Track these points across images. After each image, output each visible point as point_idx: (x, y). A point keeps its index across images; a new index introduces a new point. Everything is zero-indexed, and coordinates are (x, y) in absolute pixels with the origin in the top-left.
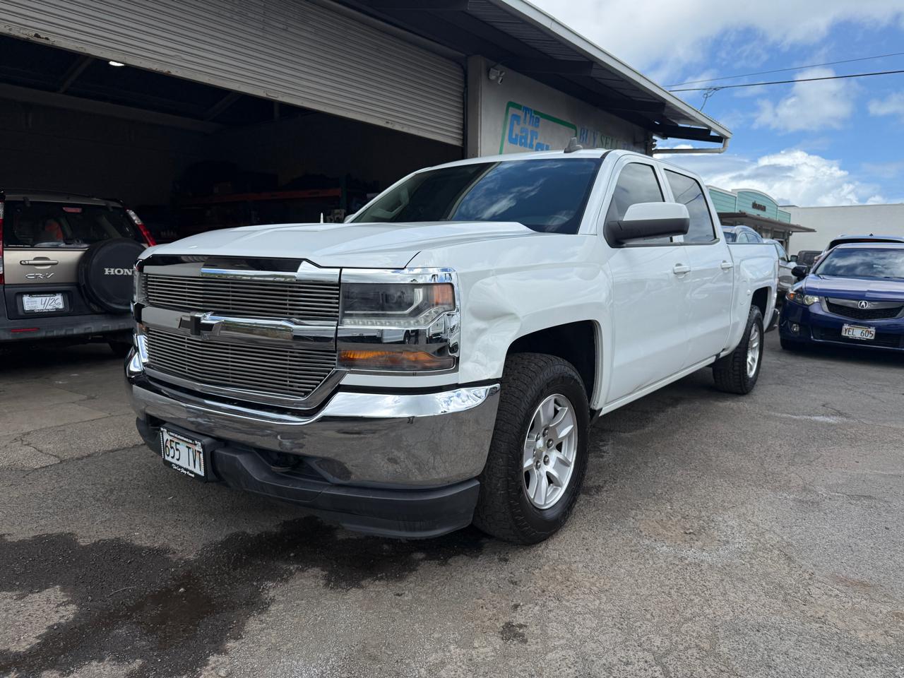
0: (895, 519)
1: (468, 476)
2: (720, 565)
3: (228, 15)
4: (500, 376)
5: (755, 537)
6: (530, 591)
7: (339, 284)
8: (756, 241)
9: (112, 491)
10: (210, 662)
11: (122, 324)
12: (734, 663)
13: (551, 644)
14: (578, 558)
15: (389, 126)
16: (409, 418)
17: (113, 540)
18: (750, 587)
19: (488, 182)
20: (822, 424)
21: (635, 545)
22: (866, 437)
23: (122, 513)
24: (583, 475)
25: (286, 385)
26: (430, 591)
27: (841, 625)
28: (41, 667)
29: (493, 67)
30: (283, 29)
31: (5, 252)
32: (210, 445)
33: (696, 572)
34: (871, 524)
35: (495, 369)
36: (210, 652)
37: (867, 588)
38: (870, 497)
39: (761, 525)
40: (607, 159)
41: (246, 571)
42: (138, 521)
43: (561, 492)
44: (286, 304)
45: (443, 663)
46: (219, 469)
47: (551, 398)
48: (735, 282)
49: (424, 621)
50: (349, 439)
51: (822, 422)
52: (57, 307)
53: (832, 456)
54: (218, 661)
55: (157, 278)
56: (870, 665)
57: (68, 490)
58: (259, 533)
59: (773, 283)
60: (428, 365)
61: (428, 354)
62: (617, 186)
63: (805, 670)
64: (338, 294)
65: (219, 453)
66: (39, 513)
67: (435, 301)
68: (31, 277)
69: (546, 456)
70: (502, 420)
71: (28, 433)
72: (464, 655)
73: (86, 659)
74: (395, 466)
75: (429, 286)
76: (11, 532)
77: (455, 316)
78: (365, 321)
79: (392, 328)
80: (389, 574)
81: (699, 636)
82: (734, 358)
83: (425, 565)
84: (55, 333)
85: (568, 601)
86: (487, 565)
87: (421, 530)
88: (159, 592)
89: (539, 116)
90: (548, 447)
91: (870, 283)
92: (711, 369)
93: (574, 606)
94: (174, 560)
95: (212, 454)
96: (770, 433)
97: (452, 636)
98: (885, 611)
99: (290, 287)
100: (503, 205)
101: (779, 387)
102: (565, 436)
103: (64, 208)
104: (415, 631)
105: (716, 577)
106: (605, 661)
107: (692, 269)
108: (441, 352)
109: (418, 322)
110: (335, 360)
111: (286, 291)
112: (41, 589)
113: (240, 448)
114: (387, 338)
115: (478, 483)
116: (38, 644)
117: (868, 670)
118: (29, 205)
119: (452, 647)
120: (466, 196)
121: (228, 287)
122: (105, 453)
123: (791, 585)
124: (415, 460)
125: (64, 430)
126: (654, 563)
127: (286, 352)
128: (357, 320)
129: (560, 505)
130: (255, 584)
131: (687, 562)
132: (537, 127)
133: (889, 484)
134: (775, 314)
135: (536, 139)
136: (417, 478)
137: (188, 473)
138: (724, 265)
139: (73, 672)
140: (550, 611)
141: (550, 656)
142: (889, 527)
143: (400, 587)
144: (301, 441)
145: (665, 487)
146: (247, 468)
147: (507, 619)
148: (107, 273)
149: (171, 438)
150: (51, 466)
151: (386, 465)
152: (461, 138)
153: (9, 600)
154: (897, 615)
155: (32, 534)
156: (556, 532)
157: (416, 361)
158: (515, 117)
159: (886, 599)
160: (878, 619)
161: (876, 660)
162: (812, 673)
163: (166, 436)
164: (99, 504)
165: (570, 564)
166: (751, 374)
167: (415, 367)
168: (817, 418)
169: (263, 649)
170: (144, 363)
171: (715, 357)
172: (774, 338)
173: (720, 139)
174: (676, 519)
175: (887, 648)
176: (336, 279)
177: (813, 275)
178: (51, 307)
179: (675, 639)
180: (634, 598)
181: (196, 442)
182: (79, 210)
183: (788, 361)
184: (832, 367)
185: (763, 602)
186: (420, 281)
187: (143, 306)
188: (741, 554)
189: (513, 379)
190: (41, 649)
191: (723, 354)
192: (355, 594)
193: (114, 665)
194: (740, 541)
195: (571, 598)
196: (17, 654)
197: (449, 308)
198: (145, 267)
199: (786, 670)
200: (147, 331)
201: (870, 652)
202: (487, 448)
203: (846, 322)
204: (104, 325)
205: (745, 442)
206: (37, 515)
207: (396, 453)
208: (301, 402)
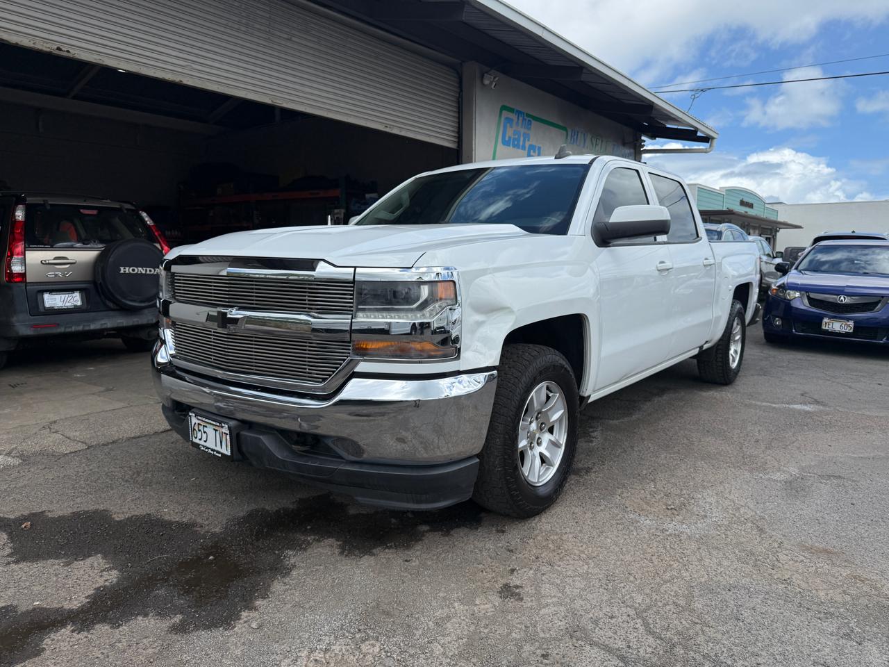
0: (861, 495)
1: (468, 454)
2: (697, 536)
3: (236, 26)
4: (497, 364)
5: (731, 511)
6: (525, 558)
7: (354, 281)
8: (741, 239)
9: (138, 473)
10: (242, 617)
11: (135, 320)
12: (706, 617)
13: (544, 602)
14: (568, 530)
15: (388, 130)
16: (415, 401)
17: (145, 516)
18: (724, 554)
19: (484, 186)
20: (799, 412)
21: (621, 519)
22: (840, 424)
23: (151, 493)
24: (573, 456)
25: (305, 373)
26: (435, 557)
27: (804, 585)
28: (93, 621)
29: (487, 73)
30: (288, 39)
31: (26, 252)
32: (236, 427)
33: (675, 542)
34: (838, 500)
35: (492, 357)
36: (241, 609)
37: (831, 555)
38: (839, 477)
39: (737, 502)
40: (594, 164)
41: (268, 542)
42: (165, 499)
43: (553, 471)
44: (305, 300)
45: (448, 618)
46: (244, 449)
47: (543, 385)
48: (717, 278)
49: (430, 583)
50: (359, 421)
51: (799, 410)
52: (75, 303)
53: (807, 441)
54: (249, 616)
55: (183, 277)
56: (827, 618)
57: (98, 472)
58: (277, 509)
59: (755, 279)
60: (433, 353)
61: (434, 344)
62: (604, 190)
63: (770, 622)
64: (353, 291)
65: (244, 435)
66: (74, 493)
67: (439, 296)
68: (51, 275)
69: (539, 438)
70: (499, 404)
71: (55, 422)
72: (467, 610)
73: (132, 614)
74: (403, 445)
75: (433, 283)
76: (51, 509)
77: (456, 311)
78: (377, 314)
79: (400, 321)
80: (397, 544)
81: (676, 595)
82: (717, 350)
83: (430, 536)
84: (74, 329)
85: (559, 566)
86: (486, 536)
87: (427, 502)
88: (191, 560)
89: (531, 119)
90: (541, 430)
91: (850, 279)
92: (695, 361)
93: (564, 570)
94: (202, 533)
95: (238, 435)
96: (750, 420)
97: (456, 595)
98: (844, 574)
99: (309, 284)
100: (499, 206)
101: (761, 378)
102: (556, 420)
103: (81, 211)
104: (423, 591)
105: (694, 545)
106: (592, 615)
107: (675, 266)
108: (444, 342)
109: (423, 315)
110: (349, 350)
111: (305, 288)
112: (85, 557)
113: (264, 430)
114: (394, 331)
115: (478, 460)
116: (88, 602)
117: (825, 622)
118: (48, 208)
119: (456, 604)
120: (463, 198)
121: (253, 285)
122: (129, 439)
123: (762, 552)
124: (421, 440)
125: (88, 419)
126: (638, 534)
127: (306, 342)
128: (369, 314)
129: (552, 483)
130: (277, 552)
131: (668, 533)
132: (529, 129)
133: (858, 465)
134: (757, 309)
135: (528, 140)
136: (423, 455)
137: (215, 453)
138: (706, 262)
139: (122, 625)
140: (543, 574)
141: (543, 611)
142: (855, 502)
143: (408, 555)
144: (317, 423)
145: (649, 469)
146: (270, 448)
147: (504, 581)
148: (122, 272)
149: (199, 422)
150: (80, 451)
151: (394, 444)
152: (457, 140)
153: (57, 567)
154: (855, 577)
155: (70, 511)
156: (548, 507)
157: (422, 351)
158: (509, 120)
159: (846, 563)
160: (838, 581)
161: (833, 614)
162: (775, 625)
163: (194, 420)
164: (128, 485)
165: (562, 535)
166: (734, 365)
167: (421, 355)
168: (795, 406)
169: (289, 606)
170: (171, 355)
171: (698, 349)
172: (758, 331)
173: (706, 139)
174: (659, 496)
175: (844, 604)
176: (351, 278)
177: (795, 271)
178: (69, 304)
179: (655, 596)
180: (618, 563)
181: (223, 425)
182: (95, 212)
183: (771, 353)
184: (813, 359)
185: (736, 566)
186: (426, 279)
187: (170, 303)
188: (718, 526)
189: (509, 367)
190: (91, 607)
191: (706, 347)
192: (367, 561)
193: (157, 619)
194: (716, 515)
195: (562, 564)
196: (71, 611)
197: (451, 303)
198: (173, 267)
199: (753, 622)
200: (173, 325)
201: (829, 608)
202: (485, 432)
203: (826, 316)
204: (119, 321)
205: (726, 429)
206: (73, 494)
207: (404, 433)
208: (318, 388)
